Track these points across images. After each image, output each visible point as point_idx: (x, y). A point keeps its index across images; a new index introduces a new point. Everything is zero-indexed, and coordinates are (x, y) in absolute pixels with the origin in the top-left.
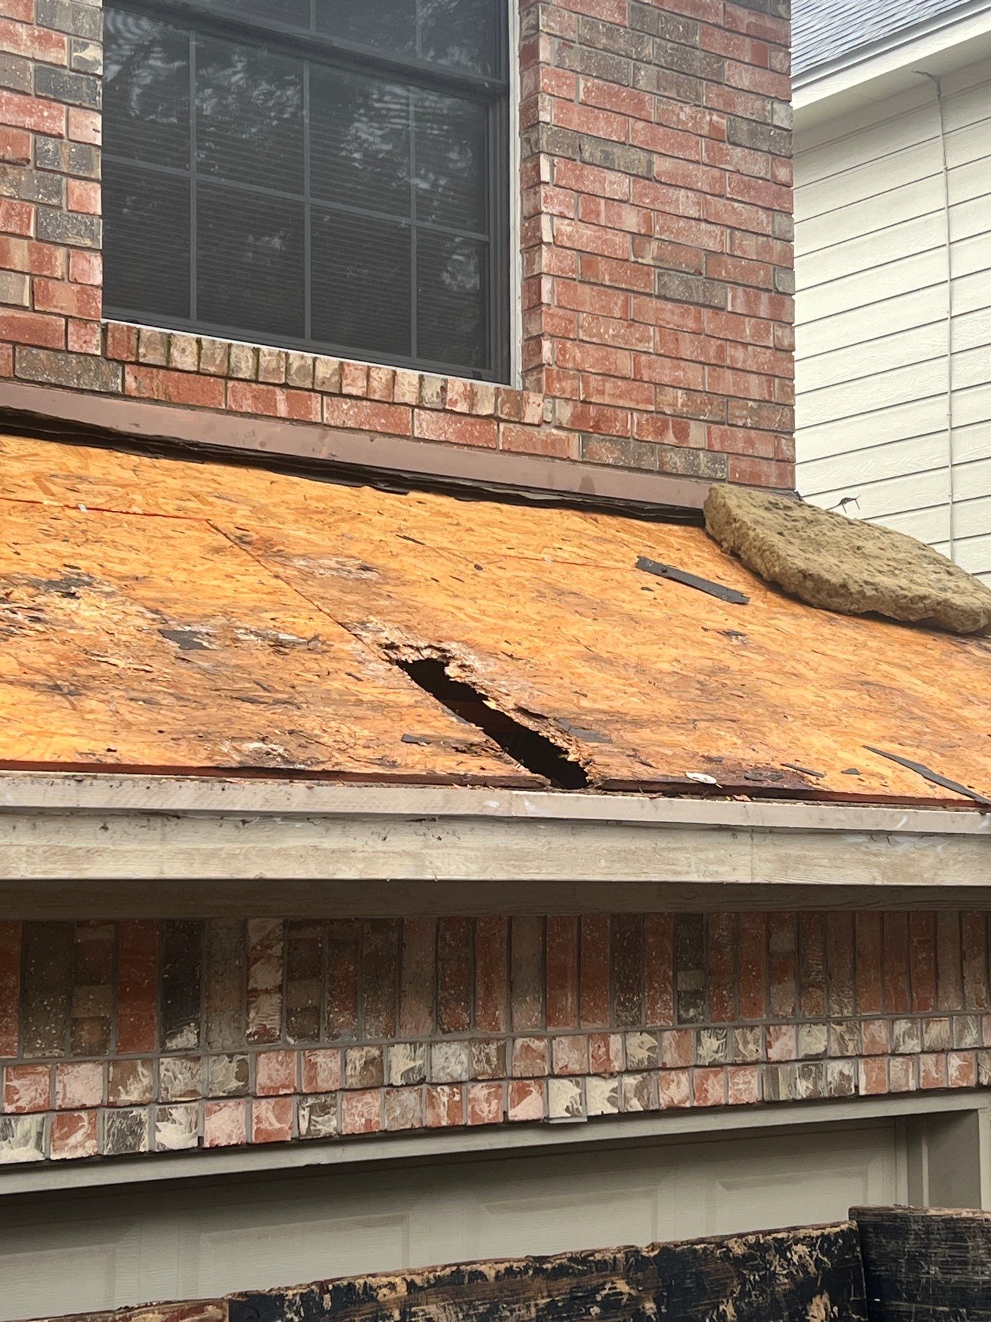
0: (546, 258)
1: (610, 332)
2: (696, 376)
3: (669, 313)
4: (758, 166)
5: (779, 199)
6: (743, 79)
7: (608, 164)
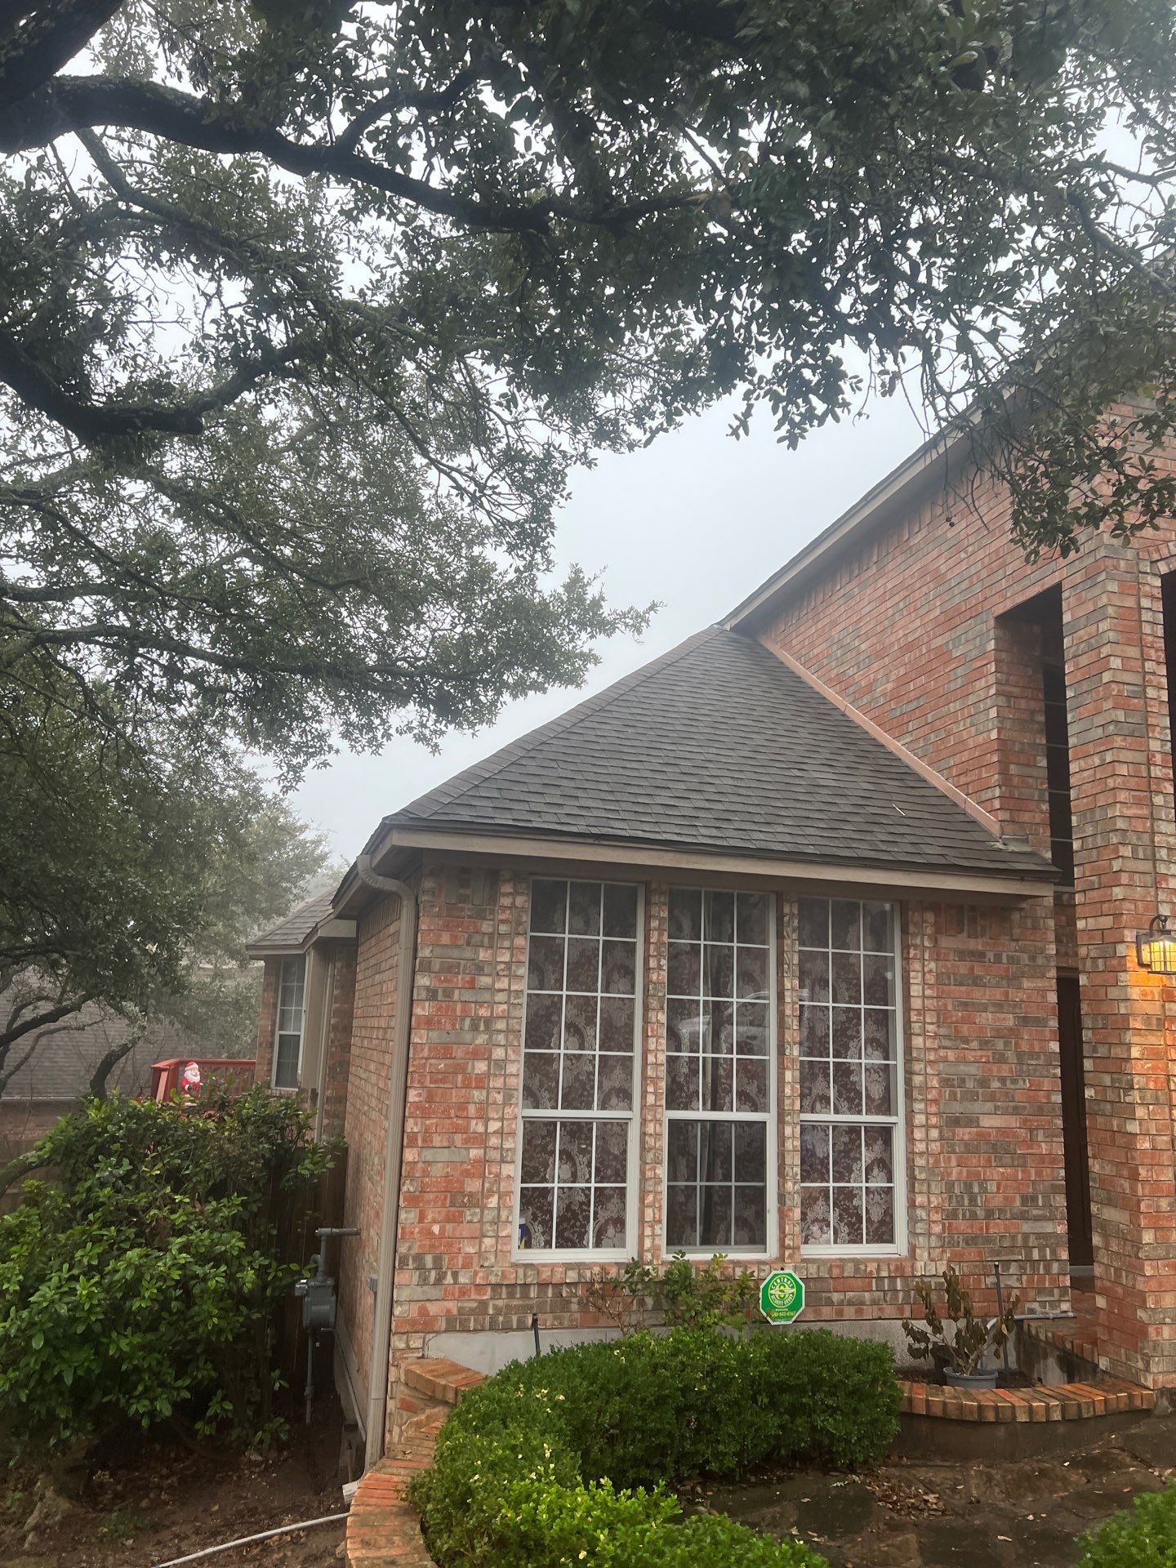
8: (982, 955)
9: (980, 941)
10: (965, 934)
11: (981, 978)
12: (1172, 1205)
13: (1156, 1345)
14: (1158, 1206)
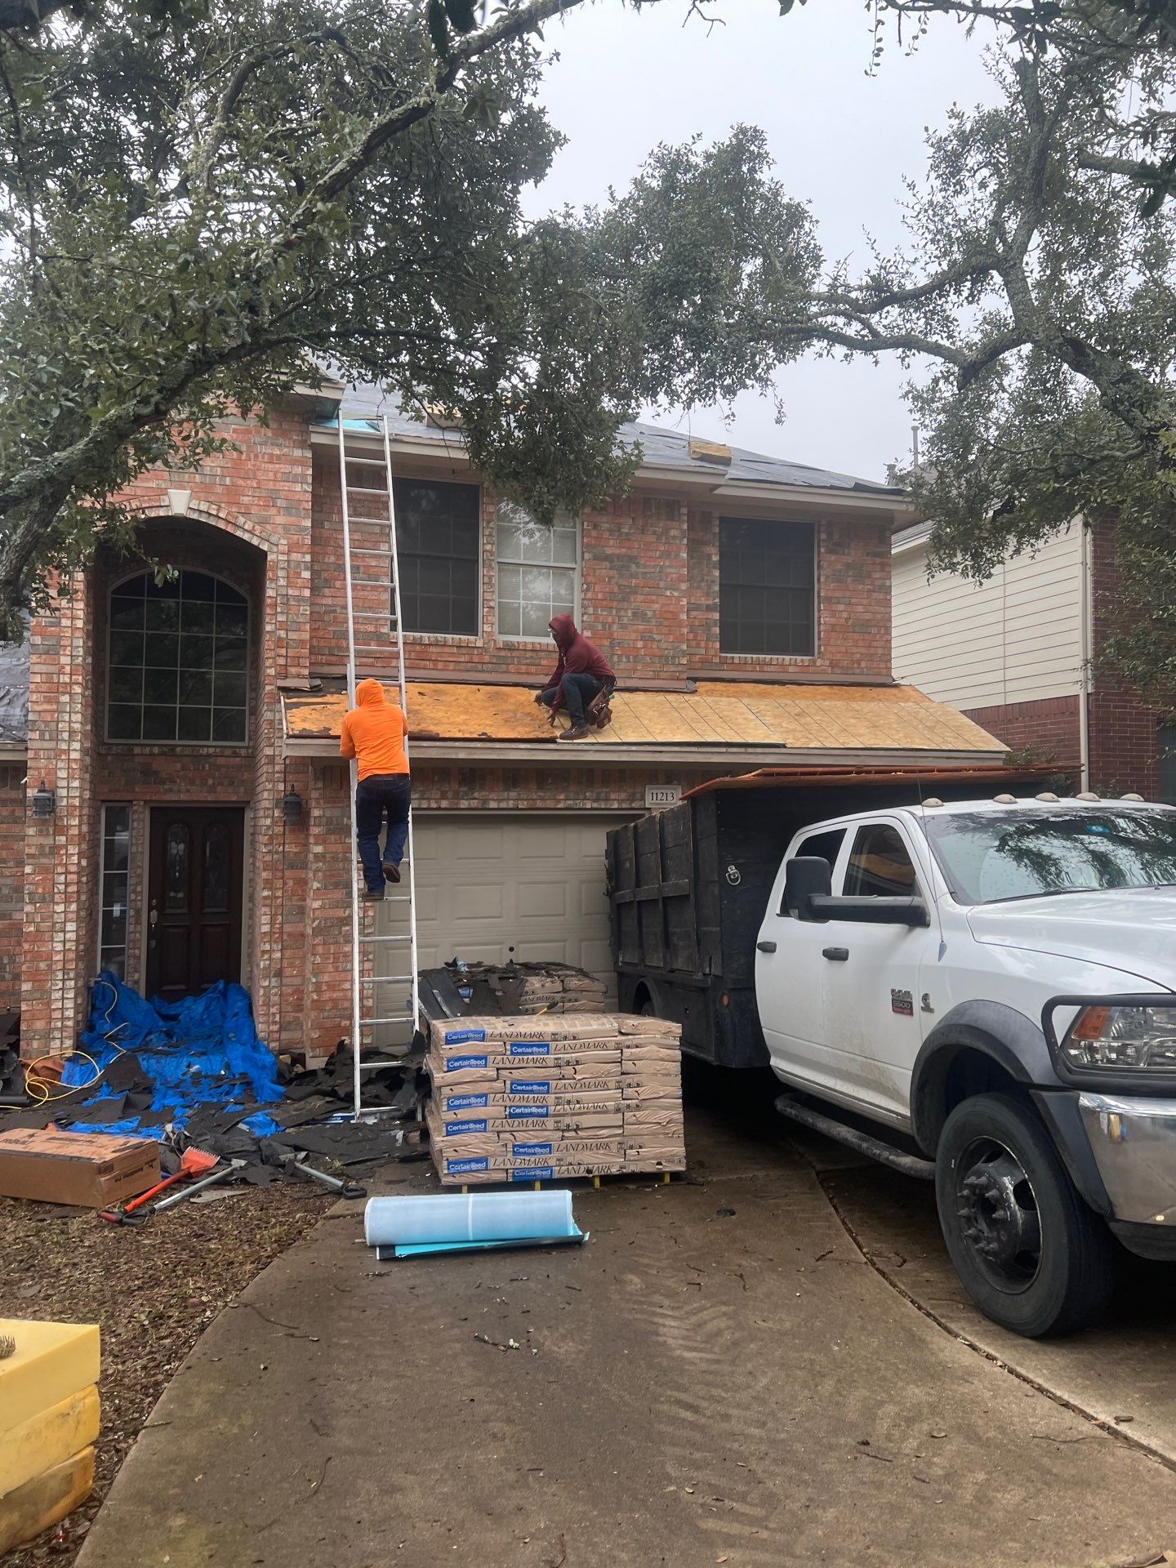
0: (823, 627)
1: (839, 642)
2: (863, 650)
3: (856, 636)
4: (881, 596)
5: (887, 604)
6: (877, 575)
7: (839, 603)
12: (50, 966)
13: (26, 1052)
14: (38, 967)
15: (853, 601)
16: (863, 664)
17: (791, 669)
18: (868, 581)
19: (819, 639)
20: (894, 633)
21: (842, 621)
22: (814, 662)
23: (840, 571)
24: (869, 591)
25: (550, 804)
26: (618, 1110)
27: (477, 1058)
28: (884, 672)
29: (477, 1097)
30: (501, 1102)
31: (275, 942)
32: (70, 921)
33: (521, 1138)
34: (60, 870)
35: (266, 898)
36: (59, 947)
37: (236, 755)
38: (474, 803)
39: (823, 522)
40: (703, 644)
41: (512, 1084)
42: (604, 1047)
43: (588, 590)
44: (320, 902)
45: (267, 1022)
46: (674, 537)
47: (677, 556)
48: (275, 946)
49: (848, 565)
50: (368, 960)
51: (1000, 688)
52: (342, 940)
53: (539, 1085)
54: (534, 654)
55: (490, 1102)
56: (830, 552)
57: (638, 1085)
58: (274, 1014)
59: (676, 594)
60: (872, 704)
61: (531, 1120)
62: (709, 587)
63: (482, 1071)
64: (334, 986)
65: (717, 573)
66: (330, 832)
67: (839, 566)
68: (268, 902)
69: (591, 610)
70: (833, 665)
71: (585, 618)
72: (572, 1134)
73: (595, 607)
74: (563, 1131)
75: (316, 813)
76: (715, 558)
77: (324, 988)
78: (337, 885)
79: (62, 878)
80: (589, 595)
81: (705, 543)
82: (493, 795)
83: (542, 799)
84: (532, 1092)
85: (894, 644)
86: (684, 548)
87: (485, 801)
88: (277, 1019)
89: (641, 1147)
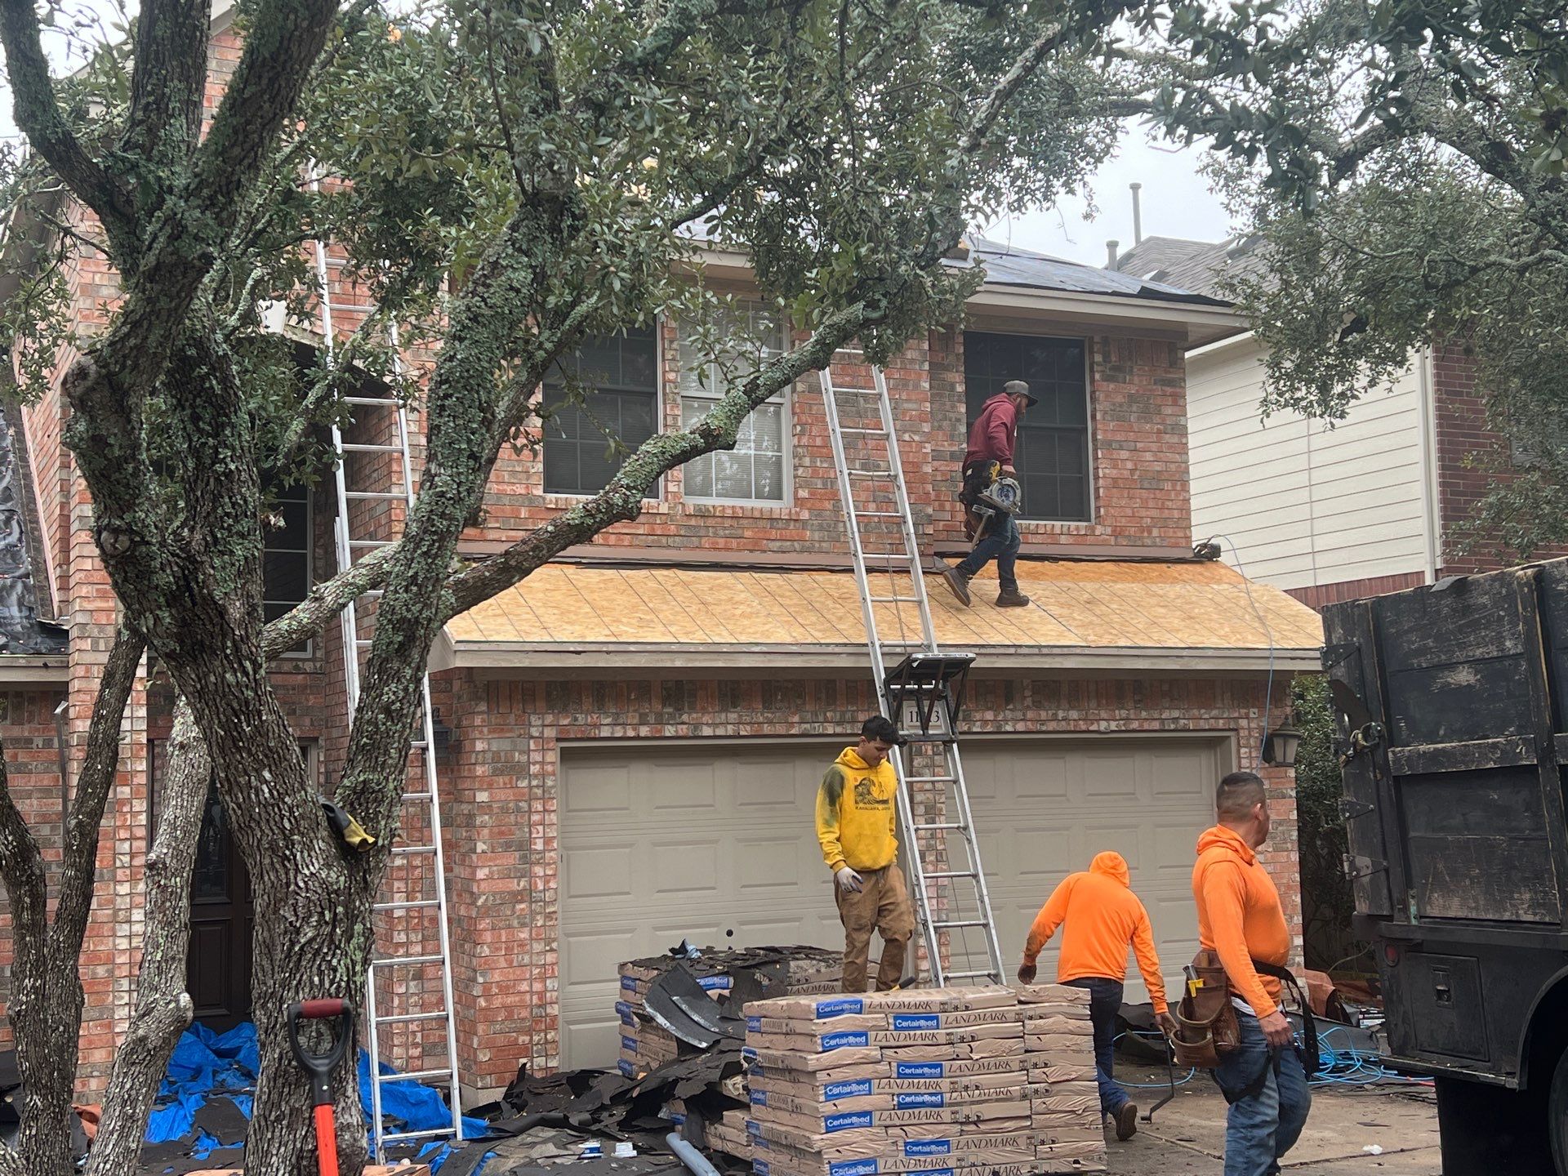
0: (1101, 482)
1: (1123, 503)
2: (1155, 513)
3: (1144, 493)
4: (1175, 439)
5: (1183, 449)
6: (1169, 411)
7: (1121, 448)
8: (29, 741)
9: (26, 727)
10: (8, 722)
11: (26, 765)
12: (111, 972)
13: (82, 1095)
14: (94, 973)
15: (1139, 445)
16: (1155, 532)
17: (1063, 539)
18: (1157, 419)
19: (1097, 497)
20: (1194, 487)
21: (1126, 474)
22: (1093, 529)
23: (1121, 405)
24: (1159, 432)
25: (780, 729)
26: (1024, 1097)
27: (856, 1035)
28: (1183, 542)
29: (859, 1083)
30: (887, 1090)
31: (414, 929)
32: (137, 906)
33: (914, 1133)
34: (123, 834)
35: (400, 868)
36: (123, 944)
37: (298, 671)
38: (683, 730)
39: (1097, 339)
40: (948, 506)
41: (899, 1066)
42: (1003, 1018)
43: (802, 433)
44: (486, 871)
45: (406, 1046)
46: (912, 361)
47: (917, 386)
48: (413, 937)
49: (1130, 396)
50: (552, 950)
51: (1307, 562)
52: (515, 923)
53: (930, 1066)
54: (734, 523)
55: (875, 1090)
56: (1108, 379)
57: (1046, 1065)
58: (414, 1033)
59: (916, 438)
60: (1178, 588)
61: (923, 1110)
62: (954, 428)
63: (864, 1051)
64: (508, 987)
65: (963, 409)
66: (497, 773)
67: (1119, 399)
68: (403, 874)
69: (807, 461)
70: (1117, 533)
71: (800, 472)
72: (973, 1127)
73: (813, 457)
74: (962, 1123)
75: (480, 746)
76: (960, 388)
77: (495, 990)
78: (507, 846)
79: (127, 845)
80: (805, 441)
81: (947, 368)
82: (706, 719)
83: (770, 722)
84: (922, 1076)
85: (1194, 503)
86: (925, 375)
87: (697, 726)
88: (419, 1039)
89: (1053, 1142)
